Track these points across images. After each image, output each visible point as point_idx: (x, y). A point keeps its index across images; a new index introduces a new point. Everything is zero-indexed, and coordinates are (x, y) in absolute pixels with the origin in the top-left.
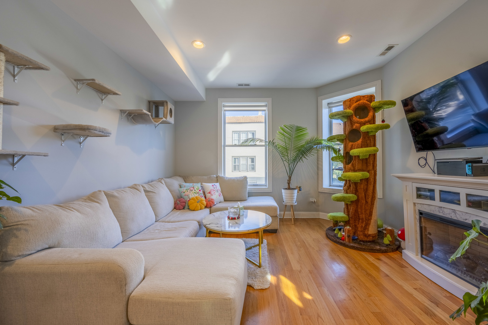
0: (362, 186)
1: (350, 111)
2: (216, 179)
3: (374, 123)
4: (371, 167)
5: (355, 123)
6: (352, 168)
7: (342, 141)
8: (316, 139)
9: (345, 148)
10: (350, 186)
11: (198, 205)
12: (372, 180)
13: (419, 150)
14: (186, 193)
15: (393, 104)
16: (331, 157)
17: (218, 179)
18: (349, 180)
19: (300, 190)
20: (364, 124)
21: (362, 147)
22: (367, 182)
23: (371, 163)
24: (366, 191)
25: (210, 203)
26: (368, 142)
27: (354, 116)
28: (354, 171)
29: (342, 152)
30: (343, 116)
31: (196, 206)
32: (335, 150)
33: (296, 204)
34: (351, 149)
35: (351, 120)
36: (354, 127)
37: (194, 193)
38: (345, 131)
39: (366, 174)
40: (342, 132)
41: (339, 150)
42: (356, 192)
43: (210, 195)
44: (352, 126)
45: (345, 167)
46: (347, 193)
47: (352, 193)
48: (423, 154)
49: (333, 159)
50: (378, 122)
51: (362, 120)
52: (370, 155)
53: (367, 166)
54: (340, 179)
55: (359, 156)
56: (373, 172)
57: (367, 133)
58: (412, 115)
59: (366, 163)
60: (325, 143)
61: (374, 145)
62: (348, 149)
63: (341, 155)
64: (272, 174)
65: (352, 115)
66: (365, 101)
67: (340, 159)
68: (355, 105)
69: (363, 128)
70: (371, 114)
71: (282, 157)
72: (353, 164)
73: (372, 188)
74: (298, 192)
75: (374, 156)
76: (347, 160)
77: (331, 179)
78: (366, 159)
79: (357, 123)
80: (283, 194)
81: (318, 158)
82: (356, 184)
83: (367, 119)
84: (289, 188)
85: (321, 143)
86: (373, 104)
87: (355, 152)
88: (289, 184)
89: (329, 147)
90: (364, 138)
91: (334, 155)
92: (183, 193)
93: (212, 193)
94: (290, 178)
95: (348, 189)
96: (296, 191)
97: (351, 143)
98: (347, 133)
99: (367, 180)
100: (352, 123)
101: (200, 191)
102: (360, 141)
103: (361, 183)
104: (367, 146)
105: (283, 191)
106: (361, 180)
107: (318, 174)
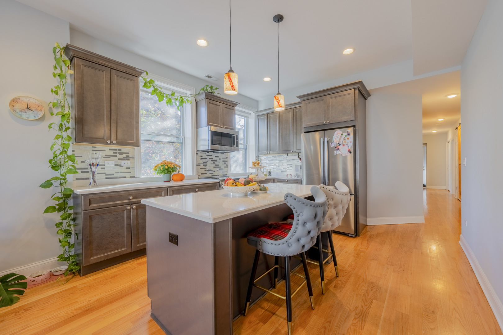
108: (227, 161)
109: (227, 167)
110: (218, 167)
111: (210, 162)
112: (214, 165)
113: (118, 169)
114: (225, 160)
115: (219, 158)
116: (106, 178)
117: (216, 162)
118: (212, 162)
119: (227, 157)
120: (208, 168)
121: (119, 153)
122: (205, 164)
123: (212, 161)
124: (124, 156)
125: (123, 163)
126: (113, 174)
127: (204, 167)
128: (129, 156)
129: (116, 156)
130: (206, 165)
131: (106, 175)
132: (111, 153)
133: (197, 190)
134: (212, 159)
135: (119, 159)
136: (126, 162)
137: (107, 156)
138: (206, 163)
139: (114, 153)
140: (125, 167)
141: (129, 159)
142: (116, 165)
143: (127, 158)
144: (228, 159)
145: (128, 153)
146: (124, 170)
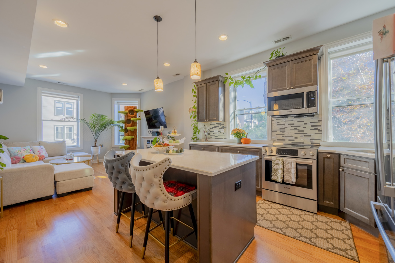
0: (132, 141)
1: (127, 112)
2: (38, 143)
3: (136, 117)
4: (135, 134)
5: (129, 116)
6: (128, 135)
7: (124, 123)
8: (110, 120)
9: (125, 126)
10: (127, 142)
11: (34, 158)
12: (135, 139)
13: (149, 128)
14: (20, 152)
15: (142, 111)
16: (119, 130)
17: (40, 143)
18: (127, 139)
19: (102, 147)
20: (132, 117)
21: (131, 126)
22: (134, 140)
23: (135, 132)
24: (133, 143)
25: (42, 158)
26: (134, 124)
27: (129, 114)
28: (129, 136)
29: (124, 128)
30: (124, 113)
31: (33, 159)
32: (121, 127)
33: (100, 154)
34: (128, 127)
35: (127, 115)
36: (129, 118)
37: (27, 152)
38: (125, 119)
39: (133, 137)
40: (124, 120)
41: (123, 127)
42: (129, 144)
43: (39, 153)
44: (128, 118)
45: (125, 134)
46: (126, 145)
47: (128, 145)
48: (150, 130)
49: (120, 131)
50: (138, 117)
51: (132, 116)
52: (134, 129)
53: (133, 134)
54: (123, 140)
55: (130, 130)
56: (136, 136)
57: (133, 121)
58: (148, 116)
59: (133, 133)
60: (116, 123)
61: (136, 126)
62: (126, 127)
63: (123, 129)
64: (83, 139)
65: (128, 113)
66: (133, 108)
67: (123, 131)
68: (129, 109)
69: (132, 119)
70: (135, 114)
71: (91, 129)
72: (128, 133)
73: (135, 142)
74: (101, 148)
75: (136, 130)
76: (126, 131)
77: (119, 140)
78: (133, 131)
79: (130, 116)
80: (92, 149)
81: (112, 130)
82: (129, 141)
83: (133, 115)
84: (96, 146)
85: (113, 123)
86: (136, 110)
87: (128, 128)
88: (95, 144)
89: (118, 126)
90: (132, 123)
91: (120, 129)
92: (16, 153)
93: (41, 151)
94: (96, 140)
95: (126, 143)
96: (100, 147)
97: (127, 124)
98: (126, 120)
99: (133, 139)
100: (128, 116)
101: (31, 151)
102: (131, 124)
103: (131, 141)
104: (133, 126)
105: (92, 148)
106: (131, 139)
107: (112, 138)
108: (321, 126)
109: (321, 133)
110: (303, 133)
111: (290, 127)
112: (296, 131)
113: (219, 134)
114: (318, 124)
115: (305, 122)
116: (215, 138)
117: (298, 128)
118: (293, 128)
119: (321, 121)
120: (286, 134)
121: (220, 125)
122: (282, 130)
123: (292, 126)
124: (222, 126)
125: (221, 130)
126: (217, 137)
127: (281, 133)
128: (224, 126)
129: (219, 127)
130: (285, 131)
131: (215, 137)
132: (217, 125)
133: (238, 152)
134: (293, 124)
135: (220, 128)
136: (222, 129)
137: (215, 127)
138: (284, 129)
139: (218, 125)
140: (222, 133)
141: (224, 128)
142: (218, 132)
143: (223, 128)
144: (322, 123)
145: (224, 125)
146: (222, 134)
